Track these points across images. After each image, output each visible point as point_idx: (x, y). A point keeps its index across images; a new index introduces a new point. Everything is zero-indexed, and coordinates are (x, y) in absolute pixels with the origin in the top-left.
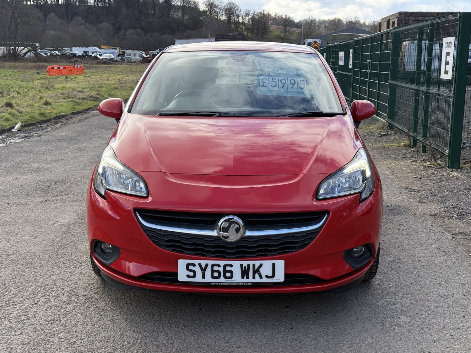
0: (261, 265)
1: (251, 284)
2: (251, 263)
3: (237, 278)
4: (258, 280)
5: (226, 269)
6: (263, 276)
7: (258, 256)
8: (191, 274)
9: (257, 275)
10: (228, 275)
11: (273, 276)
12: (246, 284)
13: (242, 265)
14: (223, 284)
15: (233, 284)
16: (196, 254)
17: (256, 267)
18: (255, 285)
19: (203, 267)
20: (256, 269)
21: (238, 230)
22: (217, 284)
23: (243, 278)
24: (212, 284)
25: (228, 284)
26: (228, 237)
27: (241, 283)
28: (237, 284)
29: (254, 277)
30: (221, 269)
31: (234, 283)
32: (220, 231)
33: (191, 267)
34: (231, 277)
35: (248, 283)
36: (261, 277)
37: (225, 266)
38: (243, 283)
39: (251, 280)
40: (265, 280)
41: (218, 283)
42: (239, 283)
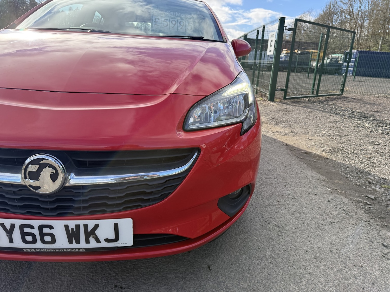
0: (97, 226)
1: (84, 250)
2: (81, 223)
4: (93, 244)
5: (44, 232)
7: (91, 213)
9: (92, 239)
10: (48, 239)
12: (77, 250)
13: (66, 227)
14: (42, 250)
15: (57, 251)
19: (8, 227)
20: (89, 231)
21: (54, 177)
23: (71, 242)
24: (24, 250)
25: (49, 251)
26: (38, 188)
27: (68, 249)
28: (62, 250)
29: (88, 242)
30: (36, 231)
31: (58, 249)
32: (25, 178)
35: (79, 249)
36: (98, 241)
37: (41, 228)
38: (72, 249)
39: (83, 245)
40: (104, 244)
41: (35, 249)
42: (66, 249)
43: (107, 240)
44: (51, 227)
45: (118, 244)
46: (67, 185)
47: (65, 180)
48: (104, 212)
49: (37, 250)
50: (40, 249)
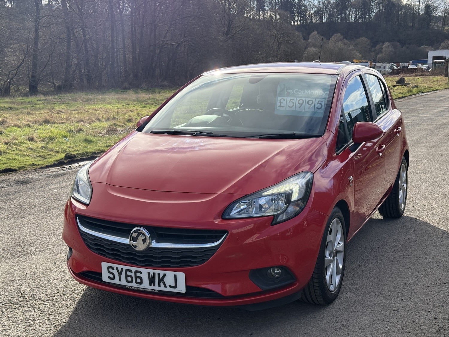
0: (165, 275)
1: (157, 291)
2: (157, 272)
3: (146, 285)
4: (162, 288)
6: (167, 285)
7: (163, 266)
8: (111, 276)
9: (162, 284)
10: (139, 280)
11: (175, 287)
12: (154, 291)
13: (149, 273)
14: (135, 288)
15: (143, 289)
16: (115, 259)
17: (161, 277)
18: (161, 293)
19: (120, 271)
21: (144, 241)
22: (130, 287)
24: (127, 287)
26: (136, 247)
29: (159, 286)
31: (144, 288)
32: (131, 240)
33: (111, 270)
34: (141, 283)
35: (155, 290)
36: (165, 286)
38: (151, 290)
41: (132, 287)
42: (148, 289)
43: (170, 286)
44: (141, 273)
45: (177, 290)
46: (150, 246)
47: (150, 243)
48: (169, 266)
49: (132, 288)
50: (135, 287)
